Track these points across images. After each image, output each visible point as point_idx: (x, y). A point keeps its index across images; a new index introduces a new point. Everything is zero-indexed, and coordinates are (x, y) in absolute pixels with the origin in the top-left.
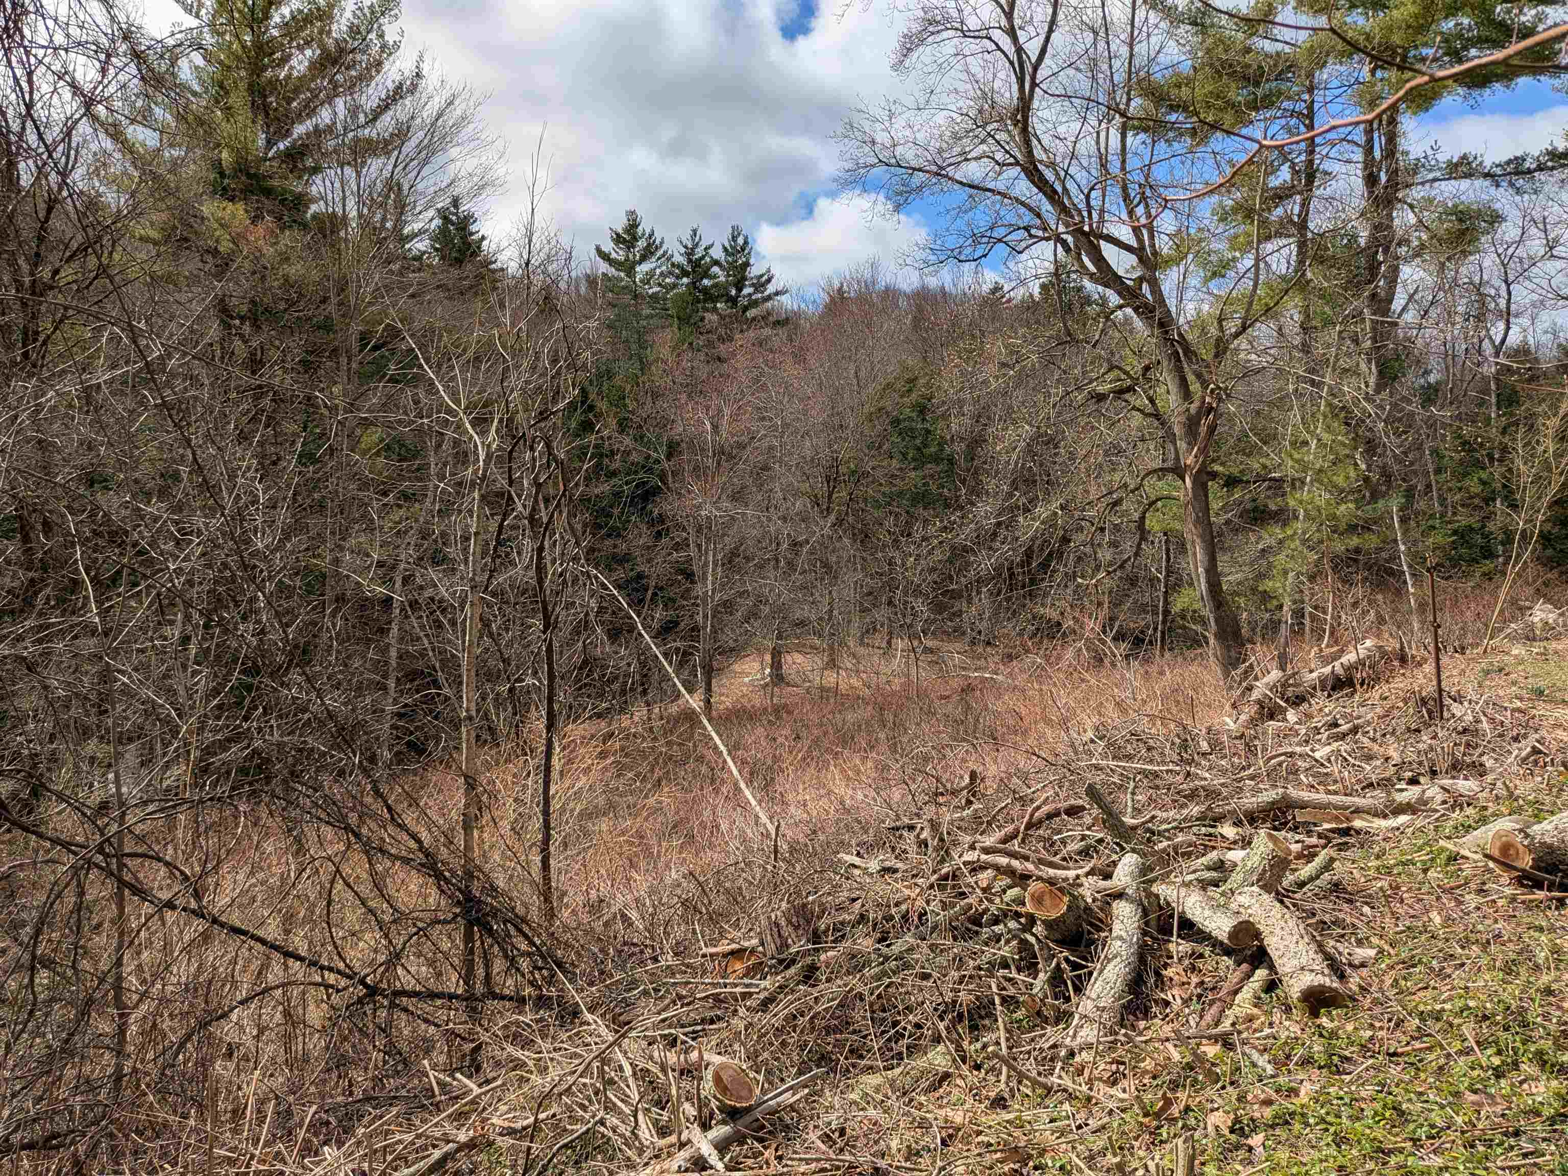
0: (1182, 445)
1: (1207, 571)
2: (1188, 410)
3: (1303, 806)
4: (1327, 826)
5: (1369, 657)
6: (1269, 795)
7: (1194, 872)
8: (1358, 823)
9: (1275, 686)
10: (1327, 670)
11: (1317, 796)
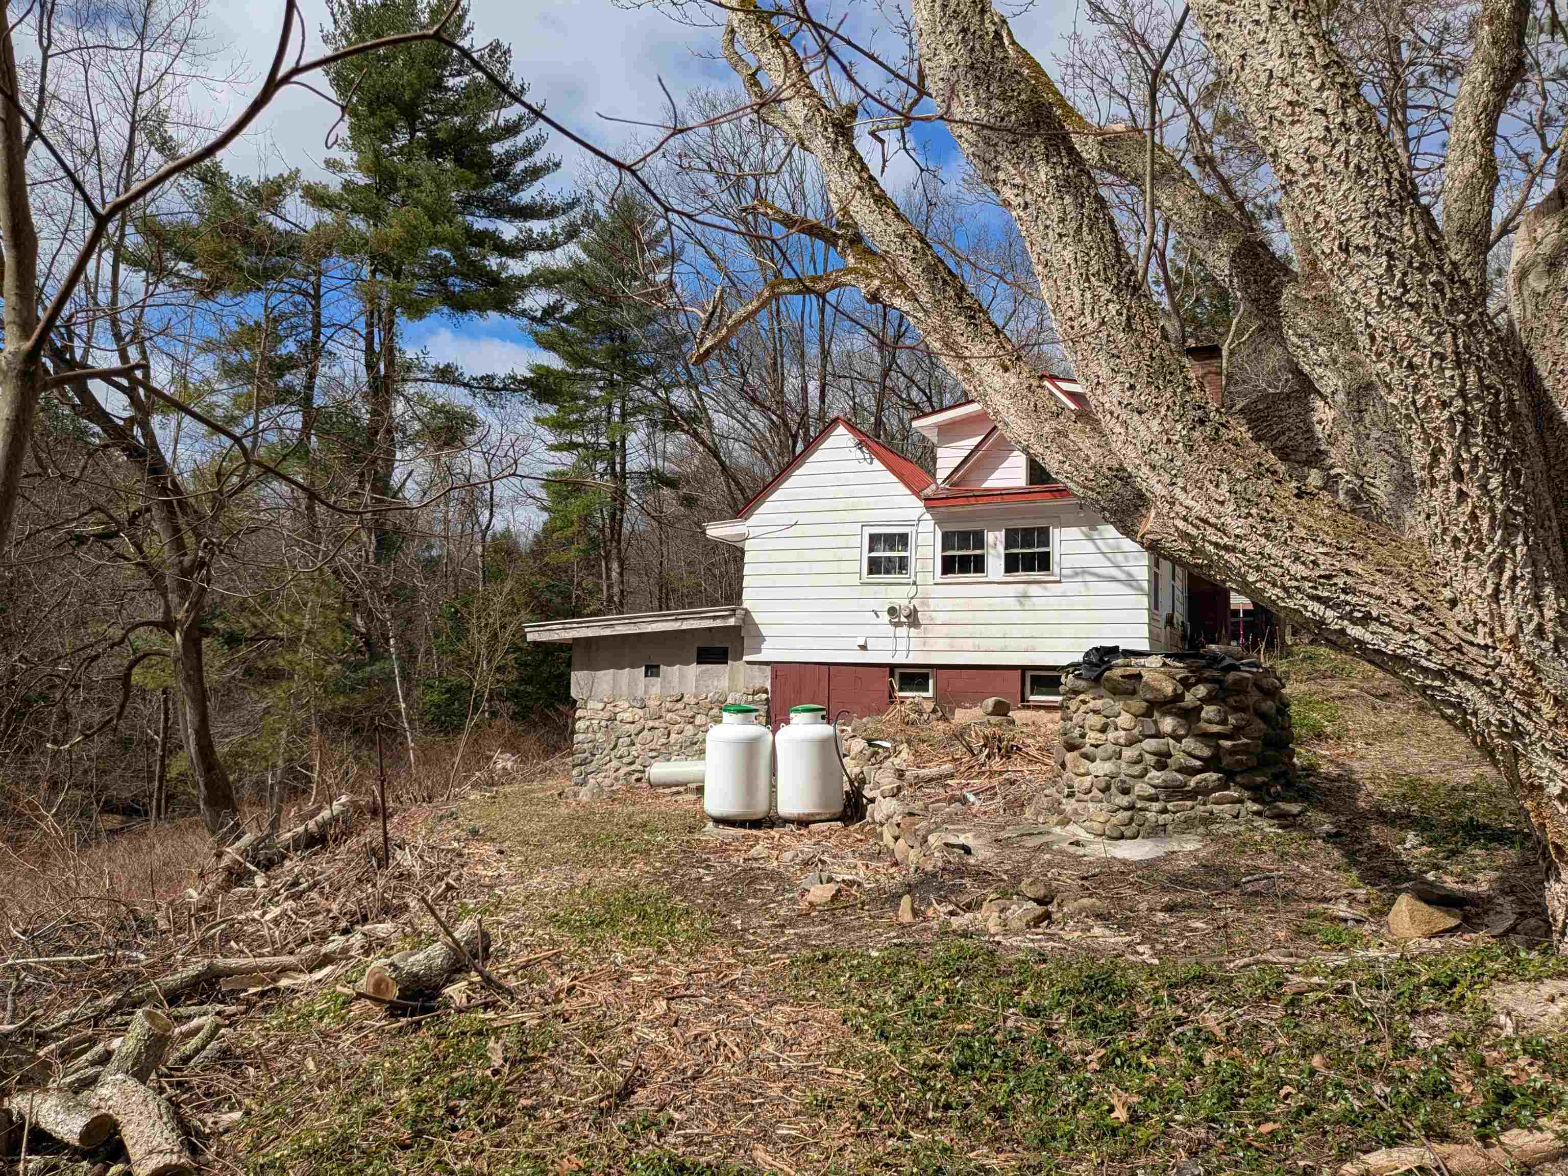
0: (173, 598)
1: (197, 732)
2: (181, 562)
3: (229, 973)
4: (252, 990)
5: (342, 812)
6: (196, 966)
7: (76, 1071)
8: (283, 983)
9: (246, 850)
10: (301, 829)
11: (246, 961)
